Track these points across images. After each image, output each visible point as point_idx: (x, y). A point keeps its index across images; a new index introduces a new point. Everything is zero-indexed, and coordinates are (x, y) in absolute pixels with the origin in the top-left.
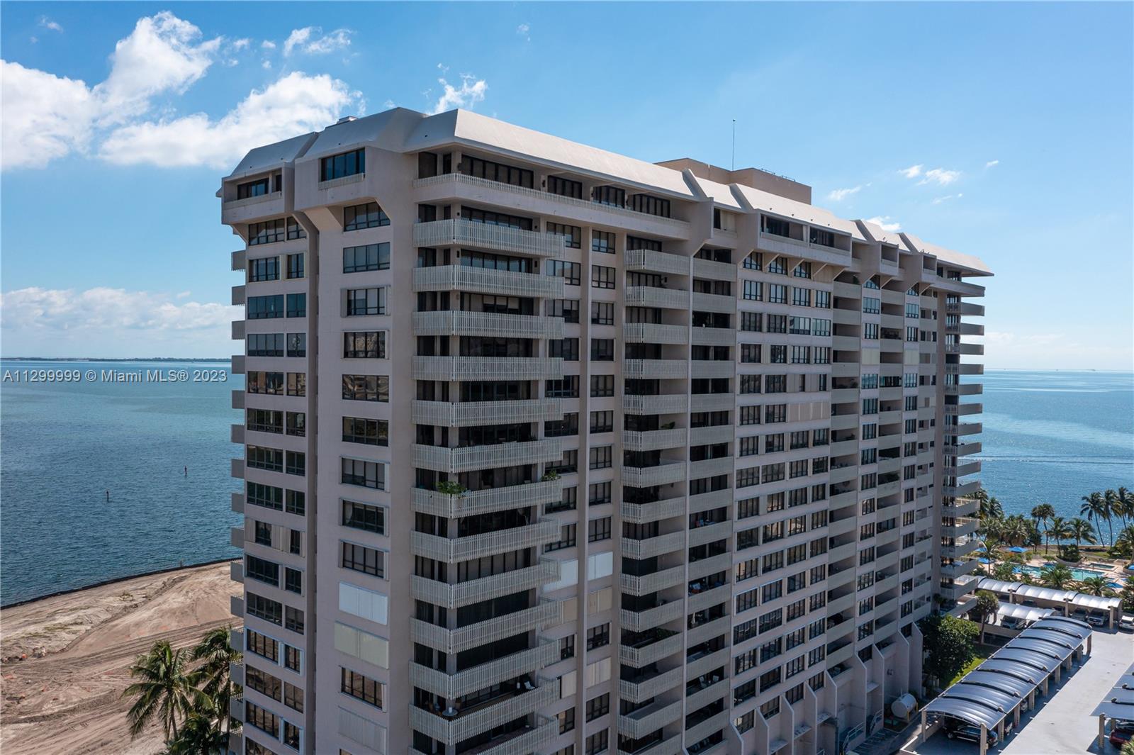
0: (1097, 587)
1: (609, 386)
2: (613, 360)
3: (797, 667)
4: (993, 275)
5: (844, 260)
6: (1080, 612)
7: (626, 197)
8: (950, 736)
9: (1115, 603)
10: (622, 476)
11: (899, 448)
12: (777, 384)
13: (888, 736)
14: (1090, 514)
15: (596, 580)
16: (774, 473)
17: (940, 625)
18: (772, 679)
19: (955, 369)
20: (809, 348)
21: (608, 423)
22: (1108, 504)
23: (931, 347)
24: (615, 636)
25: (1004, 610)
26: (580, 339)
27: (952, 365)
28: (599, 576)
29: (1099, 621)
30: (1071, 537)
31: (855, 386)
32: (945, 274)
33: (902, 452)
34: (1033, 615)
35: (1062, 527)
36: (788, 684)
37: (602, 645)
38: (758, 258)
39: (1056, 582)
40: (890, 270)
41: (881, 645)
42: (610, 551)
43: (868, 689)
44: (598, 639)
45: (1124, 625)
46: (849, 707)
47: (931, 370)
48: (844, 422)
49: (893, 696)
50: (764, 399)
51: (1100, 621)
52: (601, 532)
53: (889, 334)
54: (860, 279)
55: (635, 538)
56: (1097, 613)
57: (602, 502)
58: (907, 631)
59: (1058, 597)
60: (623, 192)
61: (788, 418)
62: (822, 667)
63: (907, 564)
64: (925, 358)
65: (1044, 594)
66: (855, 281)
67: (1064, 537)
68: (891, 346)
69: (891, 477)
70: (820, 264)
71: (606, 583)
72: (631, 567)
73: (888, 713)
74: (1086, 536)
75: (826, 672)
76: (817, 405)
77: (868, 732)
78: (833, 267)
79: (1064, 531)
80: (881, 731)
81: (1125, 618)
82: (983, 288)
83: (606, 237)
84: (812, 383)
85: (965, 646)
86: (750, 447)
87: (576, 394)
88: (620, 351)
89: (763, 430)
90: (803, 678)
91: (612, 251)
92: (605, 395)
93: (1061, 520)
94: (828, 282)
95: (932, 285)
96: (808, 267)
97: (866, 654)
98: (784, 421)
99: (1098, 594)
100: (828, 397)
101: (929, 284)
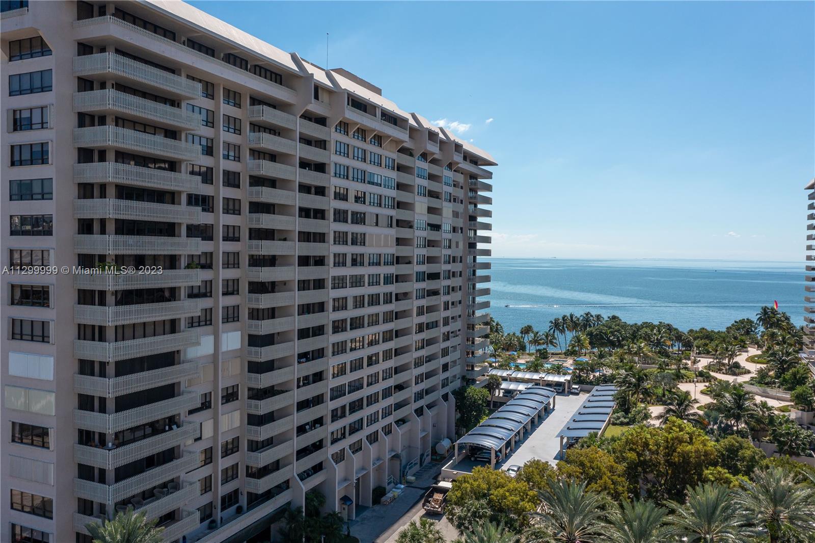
0: (558, 370)
1: (237, 207)
2: (239, 188)
3: (373, 419)
4: (497, 165)
5: (402, 136)
6: (549, 384)
7: (249, 67)
8: (472, 459)
9: (568, 378)
10: (245, 274)
11: (439, 273)
12: (359, 219)
13: (434, 466)
14: (554, 332)
15: (228, 352)
16: (357, 281)
17: (466, 392)
18: (355, 428)
19: (475, 225)
20: (381, 196)
21: (237, 235)
22: (564, 324)
23: (460, 208)
24: (243, 393)
25: (504, 385)
26: (214, 169)
27: (473, 222)
28: (230, 349)
29: (559, 389)
30: (544, 343)
31: (411, 227)
32: (468, 160)
33: (442, 276)
34: (522, 387)
35: (538, 337)
36: (367, 431)
37: (233, 400)
38: (344, 126)
39: (534, 367)
40: (433, 148)
41: (430, 406)
42: (239, 330)
43: (421, 435)
44: (230, 396)
45: (573, 391)
46: (409, 448)
47: (460, 223)
48: (404, 251)
49: (437, 440)
50: (350, 228)
51: (561, 389)
52: (232, 315)
53: (433, 194)
54: (414, 153)
55: (258, 319)
56: (559, 384)
57: (232, 293)
58: (445, 397)
59: (536, 376)
60: (247, 62)
61: (367, 243)
62: (390, 419)
63: (445, 352)
64: (456, 214)
65: (528, 376)
66: (411, 155)
67: (539, 344)
68: (435, 203)
69: (435, 293)
70: (389, 137)
71: (235, 354)
72: (255, 341)
73: (434, 452)
74: (552, 343)
75: (393, 423)
76: (386, 236)
77: (421, 465)
78: (397, 142)
79: (540, 340)
80: (429, 463)
81: (574, 386)
82: (491, 173)
83: (233, 96)
84: (383, 221)
85: (481, 404)
86: (340, 261)
87: (211, 210)
88: (245, 181)
89: (349, 250)
90: (378, 426)
91: (238, 106)
92: (234, 214)
93: (537, 333)
94: (393, 152)
95: (460, 165)
96: (379, 139)
97: (419, 412)
98: (364, 245)
99: (559, 373)
100: (393, 232)
101: (458, 163)
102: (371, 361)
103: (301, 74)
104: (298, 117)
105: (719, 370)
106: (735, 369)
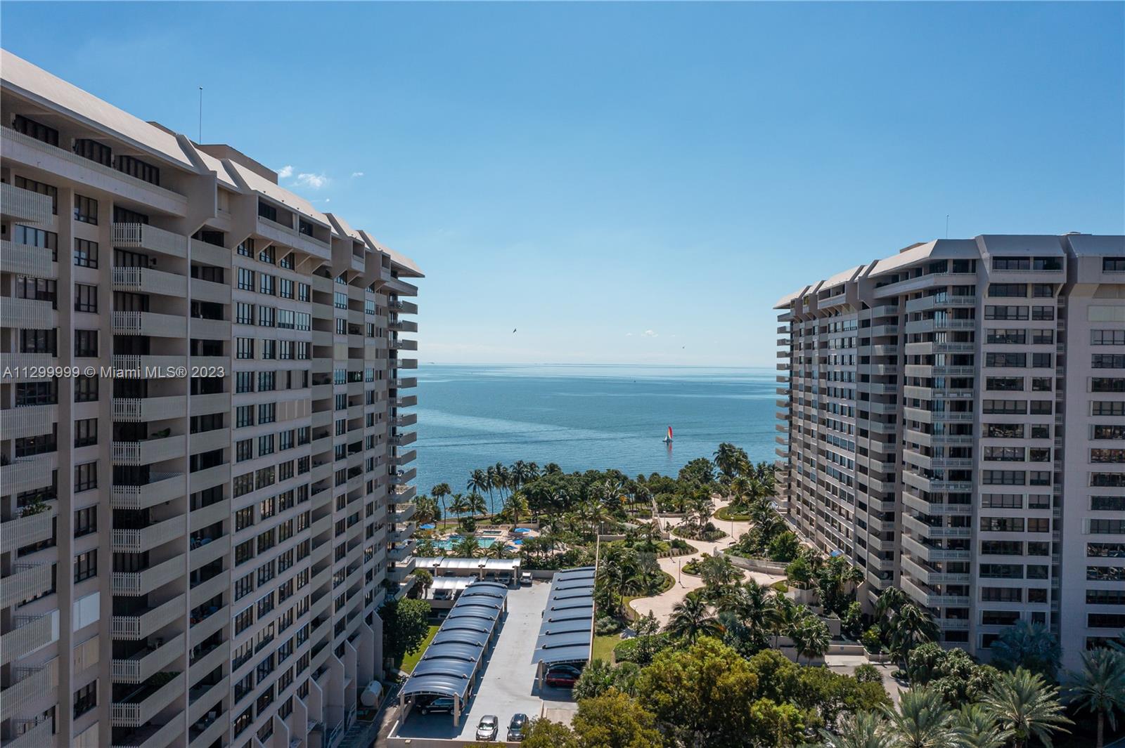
0: (499, 552)
1: (92, 388)
2: (97, 356)
3: (286, 681)
4: (423, 276)
5: (323, 252)
6: (490, 575)
7: (113, 158)
8: (423, 712)
9: (517, 563)
10: (108, 497)
11: (361, 442)
12: (270, 382)
13: (363, 727)
14: (475, 489)
15: (80, 631)
16: (265, 478)
17: (397, 608)
18: (265, 700)
19: (395, 363)
20: (293, 343)
21: (92, 434)
22: (489, 478)
23: (382, 343)
24: (104, 694)
25: (437, 584)
26: (58, 330)
27: (392, 360)
28: (84, 624)
29: (506, 580)
30: (469, 510)
31: (328, 381)
33: (364, 446)
34: (461, 585)
35: (461, 502)
36: (280, 700)
37: (88, 709)
38: (250, 246)
39: (467, 551)
40: (358, 265)
41: (351, 639)
42: (95, 592)
43: (345, 684)
44: (85, 703)
45: (525, 580)
46: (328, 707)
47: (382, 365)
48: (322, 419)
49: (362, 686)
50: (258, 399)
51: (508, 580)
52: (87, 569)
53: (354, 330)
54: (331, 273)
55: (132, 571)
56: (504, 574)
57: (86, 532)
58: (369, 620)
59: (474, 565)
60: (109, 151)
61: (278, 418)
62: (307, 674)
64: (378, 354)
65: (463, 564)
66: (328, 275)
67: (463, 511)
68: (356, 341)
69: (355, 472)
70: (305, 255)
71: (95, 631)
72: (128, 606)
73: (360, 705)
74: (479, 508)
75: (311, 678)
76: (301, 402)
77: (346, 730)
78: (314, 260)
79: (464, 505)
80: (355, 724)
81: (525, 574)
82: (416, 289)
83: (88, 207)
84: (297, 380)
85: (421, 624)
86: (245, 451)
87: (53, 399)
88: (106, 344)
89: (256, 432)
90: (292, 690)
91: (93, 221)
92: (88, 399)
93: (460, 496)
94: (308, 275)
95: (386, 284)
96: (292, 259)
97: (341, 651)
98: (274, 421)
99: (500, 557)
100: (308, 394)
101: (385, 282)
102: (285, 593)
103: (196, 171)
104: (189, 237)
105: (692, 535)
106: (710, 534)
